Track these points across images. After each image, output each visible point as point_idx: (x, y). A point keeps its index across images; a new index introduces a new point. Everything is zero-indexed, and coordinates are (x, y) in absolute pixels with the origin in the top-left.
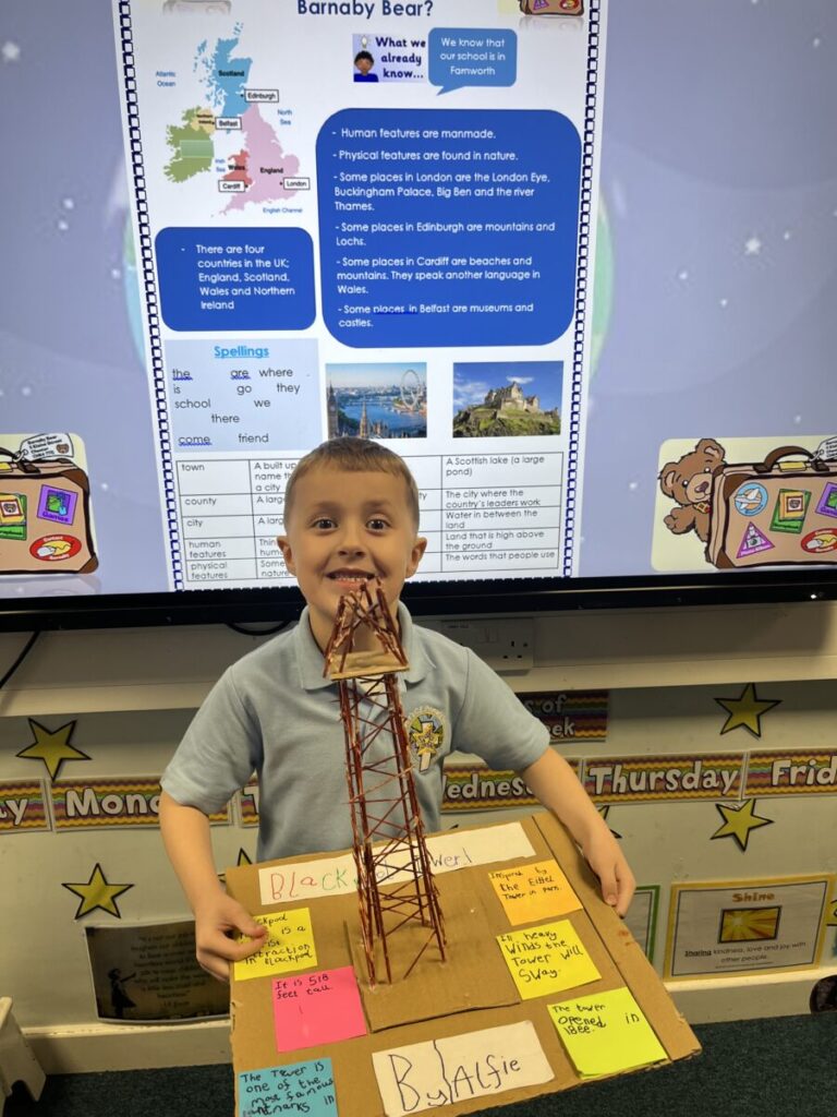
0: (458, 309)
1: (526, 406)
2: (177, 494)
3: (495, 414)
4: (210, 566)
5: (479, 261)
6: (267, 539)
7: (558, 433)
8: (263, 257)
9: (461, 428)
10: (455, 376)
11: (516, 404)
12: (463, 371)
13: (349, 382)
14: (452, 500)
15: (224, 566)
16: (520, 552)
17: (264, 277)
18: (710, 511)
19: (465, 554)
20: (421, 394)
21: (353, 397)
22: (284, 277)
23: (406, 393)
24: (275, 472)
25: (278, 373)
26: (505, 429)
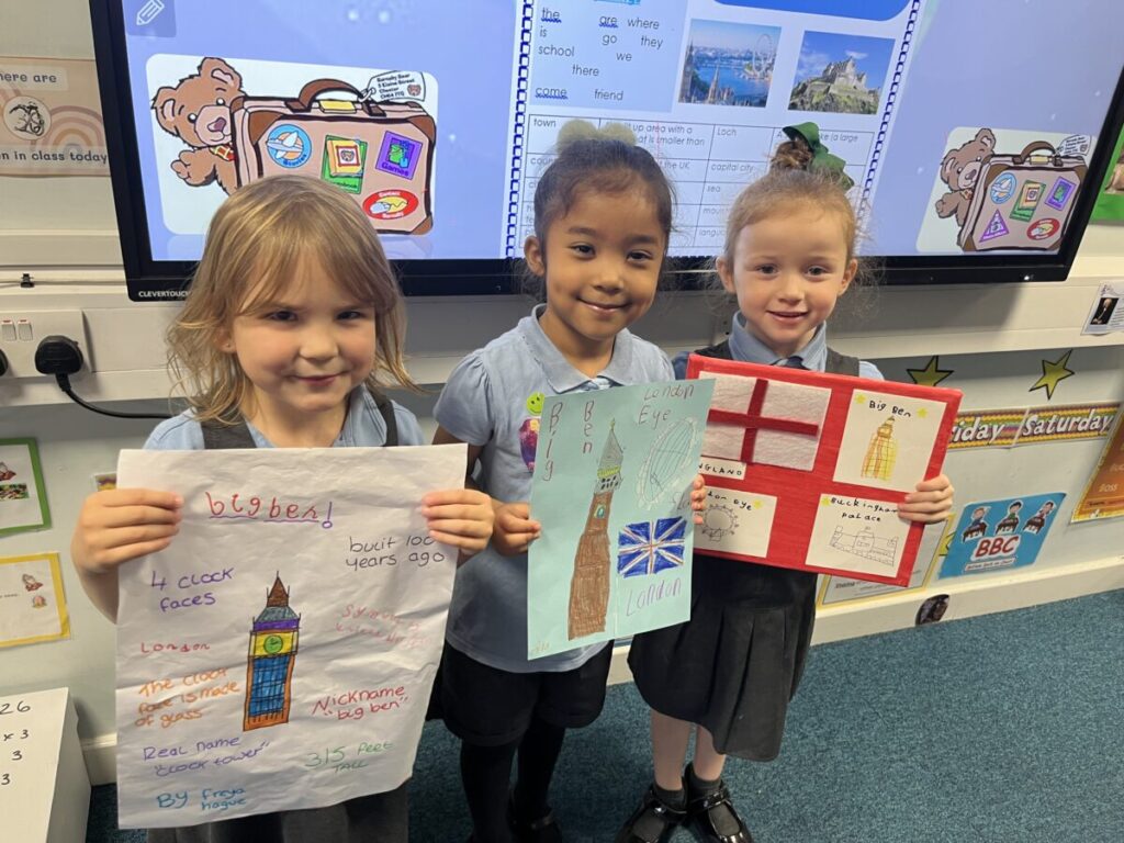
1: (855, 83)
2: (524, 153)
3: (829, 88)
7: (875, 112)
9: (797, 100)
11: (848, 83)
13: (710, 42)
18: (971, 197)
20: (770, 61)
21: (710, 59)
25: (646, 24)
26: (833, 105)
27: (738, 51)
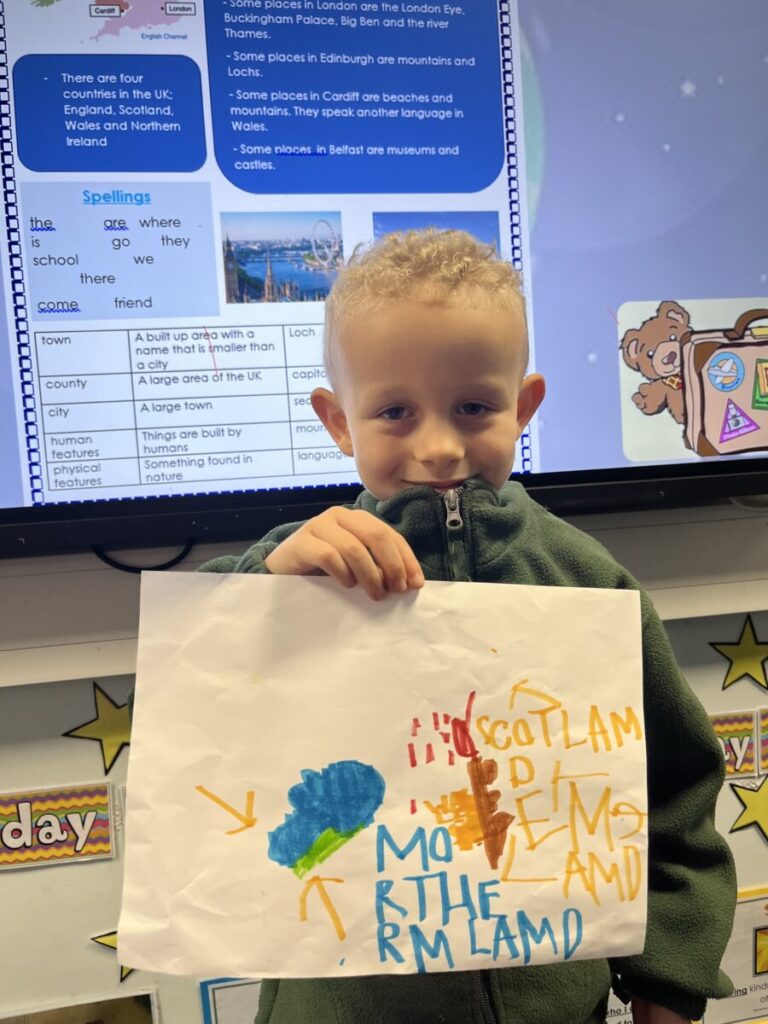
0: (373, 151)
4: (80, 470)
5: (393, 98)
6: (152, 431)
8: (142, 87)
10: (375, 228)
12: (385, 222)
13: (251, 235)
15: (97, 468)
17: (143, 110)
18: (682, 386)
20: (337, 248)
21: (256, 252)
24: (161, 344)
25: (162, 223)
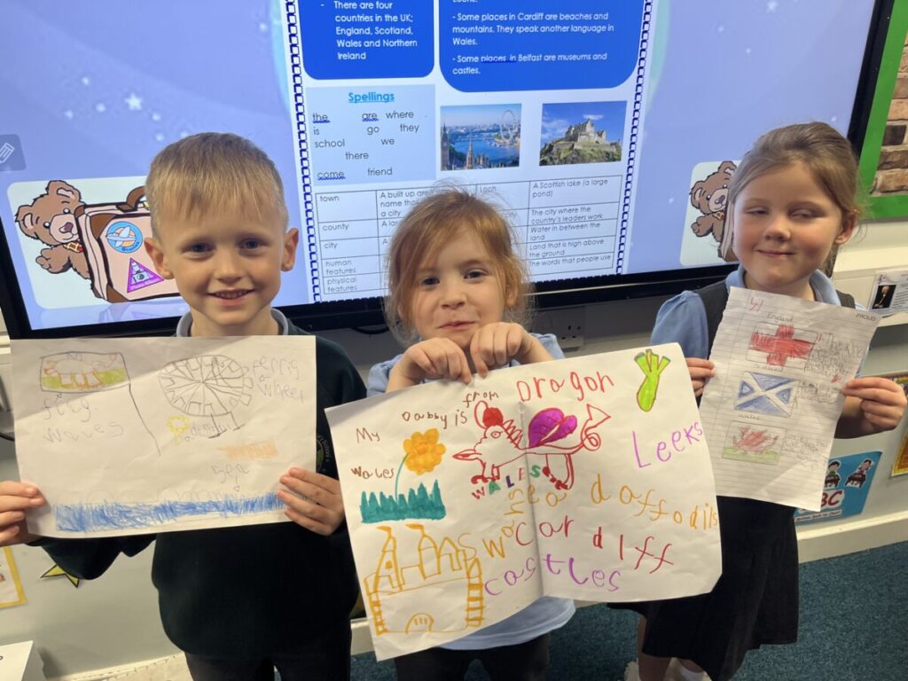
0: (548, 58)
1: (597, 138)
2: (316, 223)
3: (573, 146)
4: (343, 281)
5: (567, 17)
7: (619, 160)
8: (391, 12)
9: (546, 158)
10: (543, 115)
11: (589, 138)
12: (551, 110)
13: (459, 122)
14: (537, 217)
15: (354, 280)
16: (585, 257)
17: (392, 30)
18: (724, 218)
19: (543, 260)
20: (516, 130)
21: (462, 134)
22: (409, 31)
23: (505, 130)
24: (397, 199)
25: (401, 115)
26: (580, 158)
27: (486, 126)
